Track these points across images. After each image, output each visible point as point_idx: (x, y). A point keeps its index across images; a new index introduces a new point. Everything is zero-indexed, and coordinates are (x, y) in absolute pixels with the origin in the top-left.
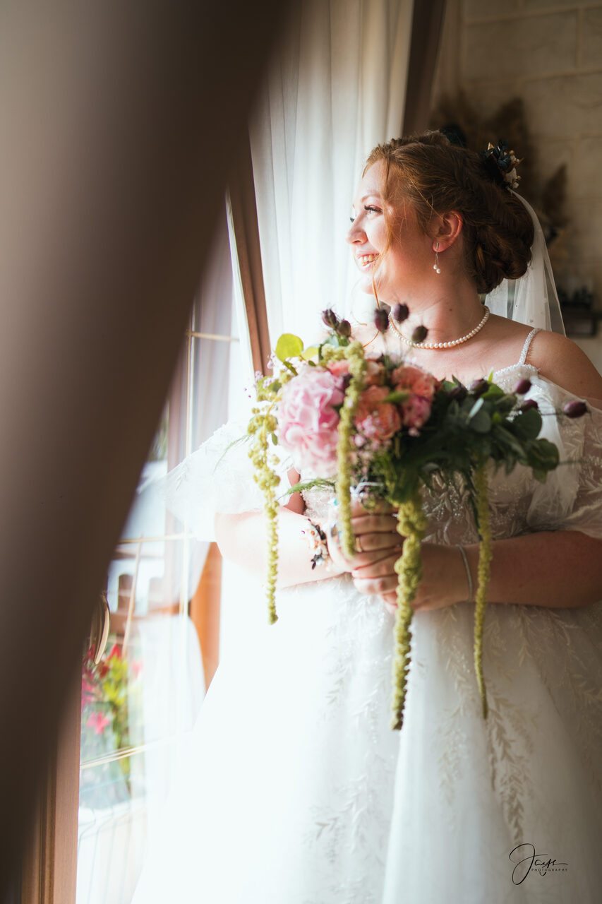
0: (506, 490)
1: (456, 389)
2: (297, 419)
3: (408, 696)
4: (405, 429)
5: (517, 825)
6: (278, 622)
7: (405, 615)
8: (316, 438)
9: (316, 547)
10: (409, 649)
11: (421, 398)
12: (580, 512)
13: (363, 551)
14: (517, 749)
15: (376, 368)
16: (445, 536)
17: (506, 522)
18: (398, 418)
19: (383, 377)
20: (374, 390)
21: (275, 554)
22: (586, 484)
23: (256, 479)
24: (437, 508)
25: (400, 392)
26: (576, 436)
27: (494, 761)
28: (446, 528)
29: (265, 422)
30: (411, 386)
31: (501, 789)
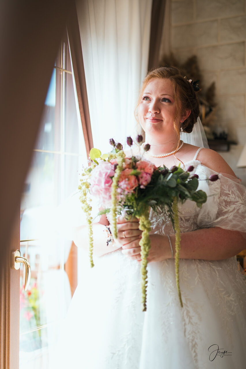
0: (188, 211)
1: (163, 170)
2: (96, 183)
3: (147, 297)
4: (139, 185)
5: (195, 352)
6: (94, 267)
7: (144, 263)
8: (104, 190)
9: (108, 236)
10: (147, 277)
11: (147, 173)
12: (219, 219)
13: (126, 237)
14: (195, 319)
15: (129, 161)
16: (163, 231)
17: (189, 225)
18: (137, 181)
19: (131, 165)
20: (127, 170)
21: (92, 239)
22: (222, 208)
23: (82, 208)
24: (159, 220)
25: (138, 170)
26: (217, 188)
27: (185, 324)
28: (163, 228)
29: (85, 184)
30: (144, 169)
31: (188, 337)
